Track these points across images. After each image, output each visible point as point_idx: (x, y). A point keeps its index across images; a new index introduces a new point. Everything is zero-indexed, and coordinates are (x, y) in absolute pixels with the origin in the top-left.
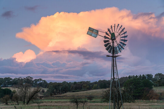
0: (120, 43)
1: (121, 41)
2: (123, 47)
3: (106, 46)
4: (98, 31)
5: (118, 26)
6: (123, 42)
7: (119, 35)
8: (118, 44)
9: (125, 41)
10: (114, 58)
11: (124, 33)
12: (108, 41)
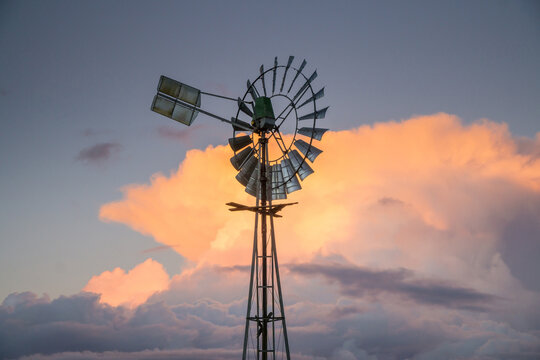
0: (294, 148)
1: (299, 137)
2: (307, 160)
3: (237, 162)
4: (199, 92)
5: (288, 68)
6: (307, 139)
7: (293, 105)
8: (286, 152)
9: (316, 133)
10: (268, 217)
11: (314, 97)
12: (248, 140)
